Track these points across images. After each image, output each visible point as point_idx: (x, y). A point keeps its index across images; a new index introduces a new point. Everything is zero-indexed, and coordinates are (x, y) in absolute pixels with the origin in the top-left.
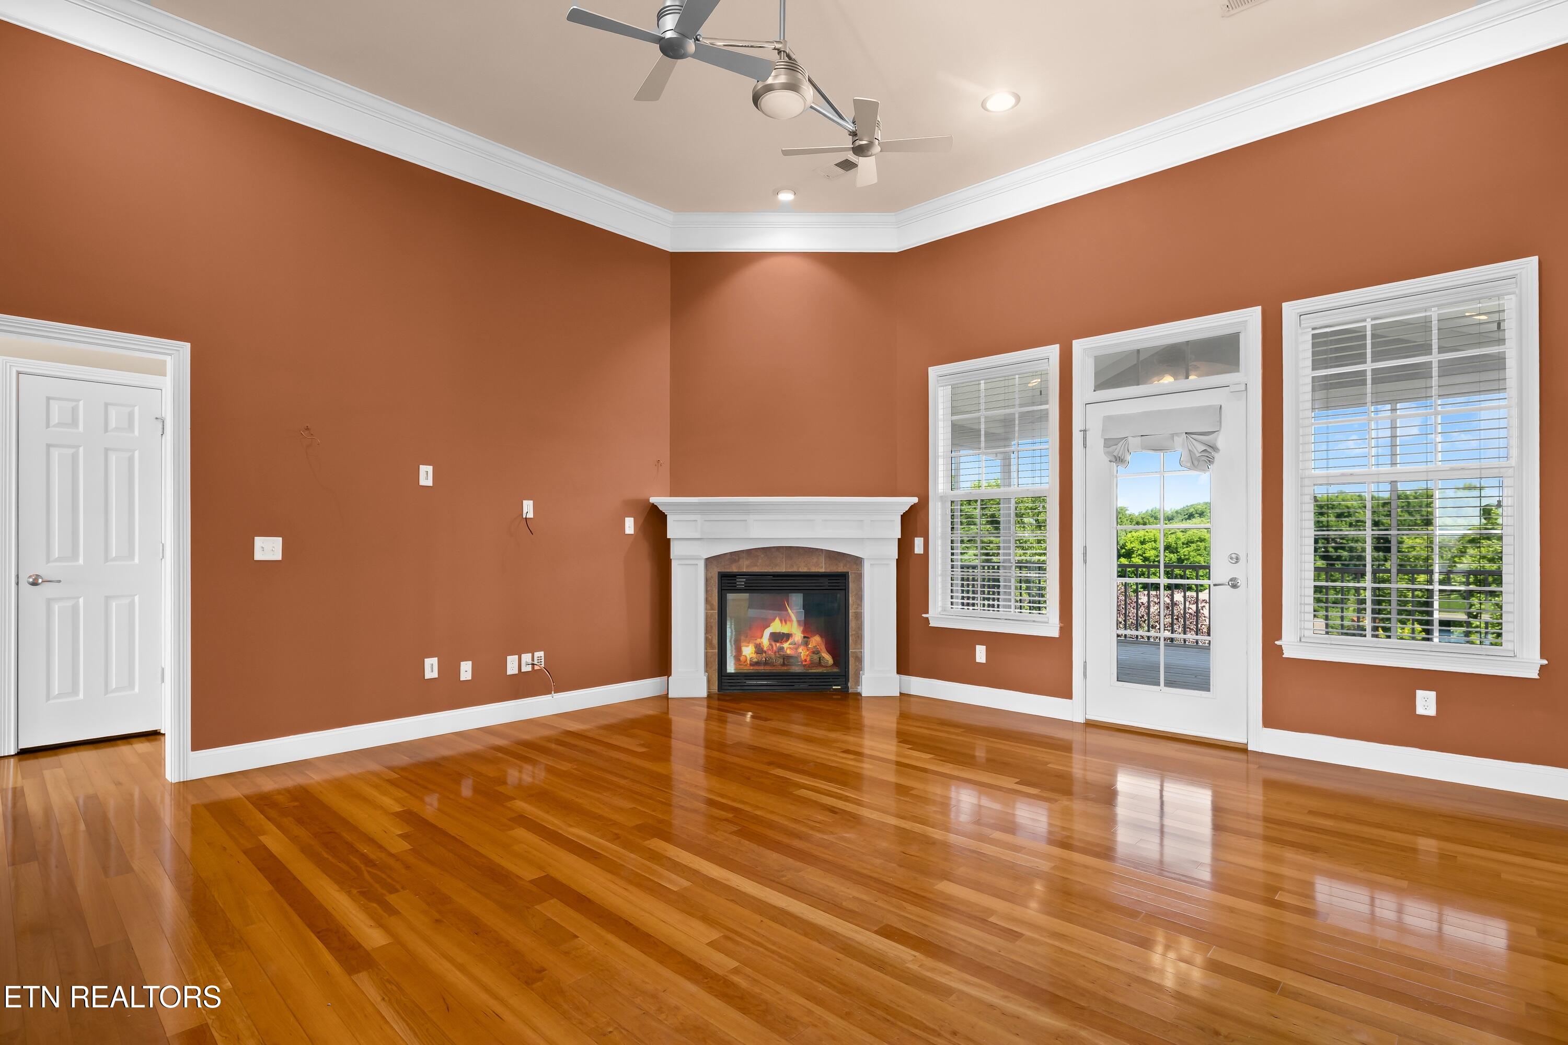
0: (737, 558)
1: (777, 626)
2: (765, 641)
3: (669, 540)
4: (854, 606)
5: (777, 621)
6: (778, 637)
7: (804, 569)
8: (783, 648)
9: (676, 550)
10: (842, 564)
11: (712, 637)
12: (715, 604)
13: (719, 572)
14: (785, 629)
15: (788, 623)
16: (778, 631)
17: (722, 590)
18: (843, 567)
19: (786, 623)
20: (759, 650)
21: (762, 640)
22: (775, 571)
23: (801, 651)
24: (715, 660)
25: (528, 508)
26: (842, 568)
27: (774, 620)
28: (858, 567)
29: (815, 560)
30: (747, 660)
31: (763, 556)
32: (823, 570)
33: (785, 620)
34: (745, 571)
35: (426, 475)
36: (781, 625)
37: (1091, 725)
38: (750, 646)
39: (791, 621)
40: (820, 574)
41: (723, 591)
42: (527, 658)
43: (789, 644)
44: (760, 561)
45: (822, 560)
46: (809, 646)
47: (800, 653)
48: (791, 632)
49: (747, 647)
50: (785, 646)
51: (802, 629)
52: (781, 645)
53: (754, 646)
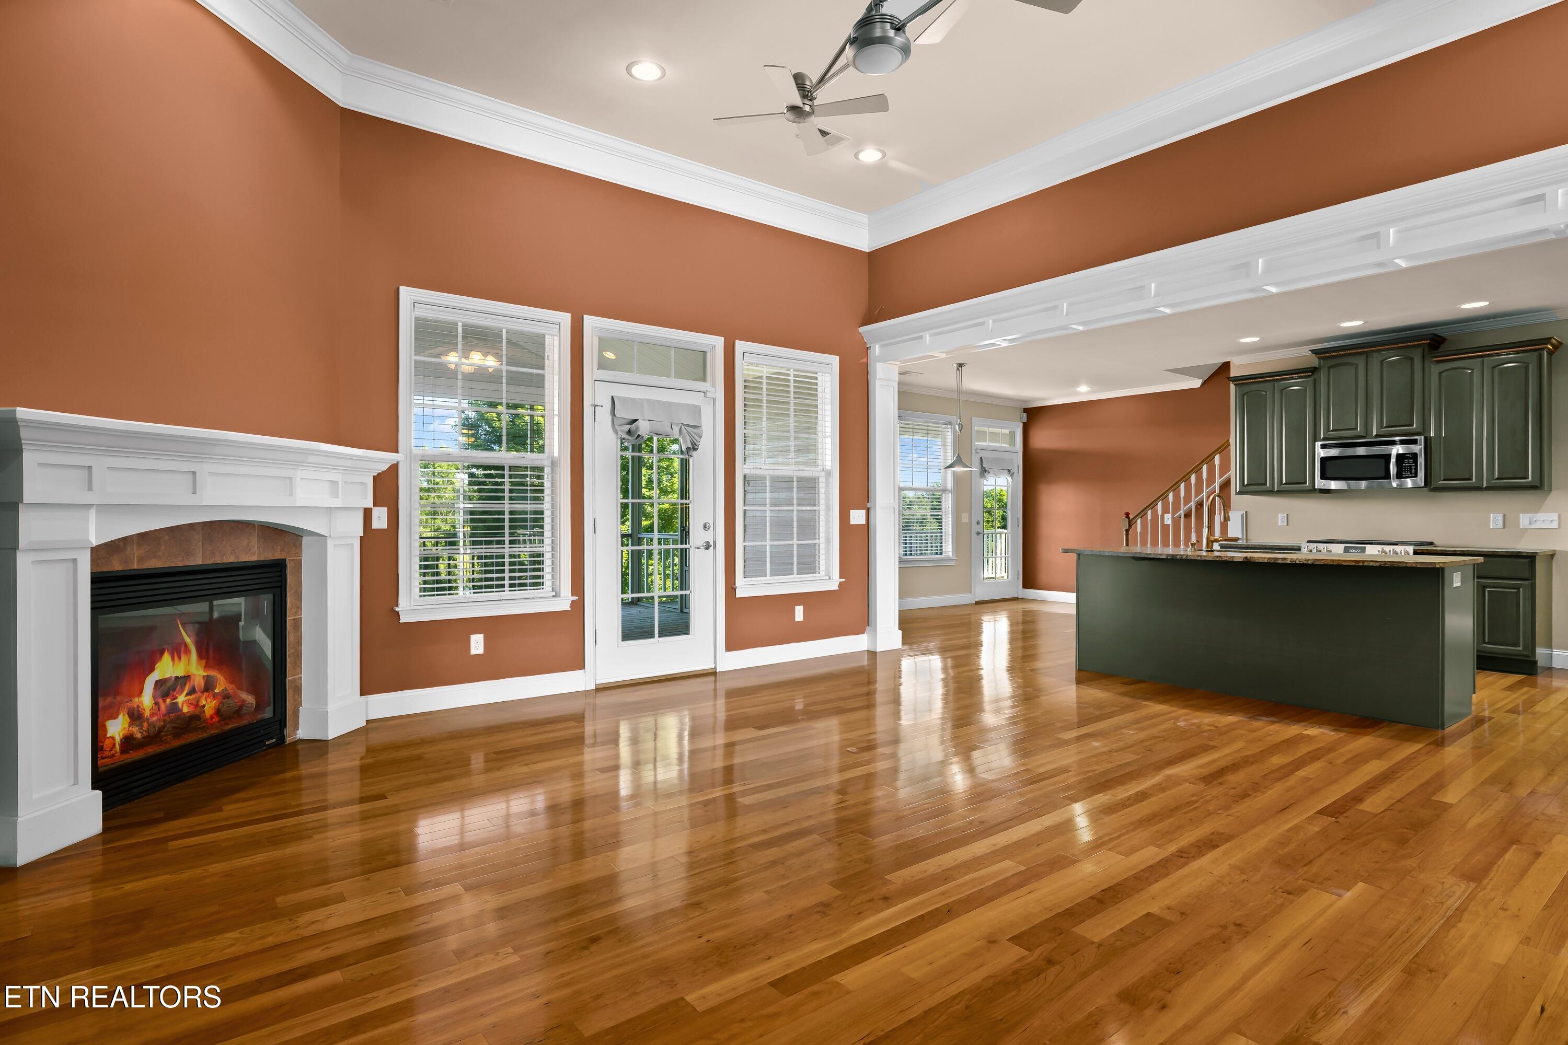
0: (122, 544)
1: (165, 668)
2: (147, 700)
4: (294, 610)
5: (165, 660)
6: (165, 688)
7: (230, 559)
10: (279, 547)
14: (179, 670)
15: (183, 657)
16: (167, 676)
18: (281, 551)
19: (180, 658)
20: (136, 716)
21: (141, 699)
22: (187, 564)
23: (204, 702)
26: (279, 552)
27: (160, 657)
28: (297, 551)
29: (245, 543)
30: (114, 745)
32: (255, 558)
33: (178, 652)
34: (136, 567)
36: (171, 664)
37: (601, 689)
38: (121, 716)
39: (187, 651)
40: (250, 564)
43: (187, 695)
45: (255, 541)
46: (217, 691)
47: (204, 706)
48: (188, 672)
49: (115, 719)
50: (181, 699)
51: (204, 662)
52: (174, 699)
53: (128, 714)
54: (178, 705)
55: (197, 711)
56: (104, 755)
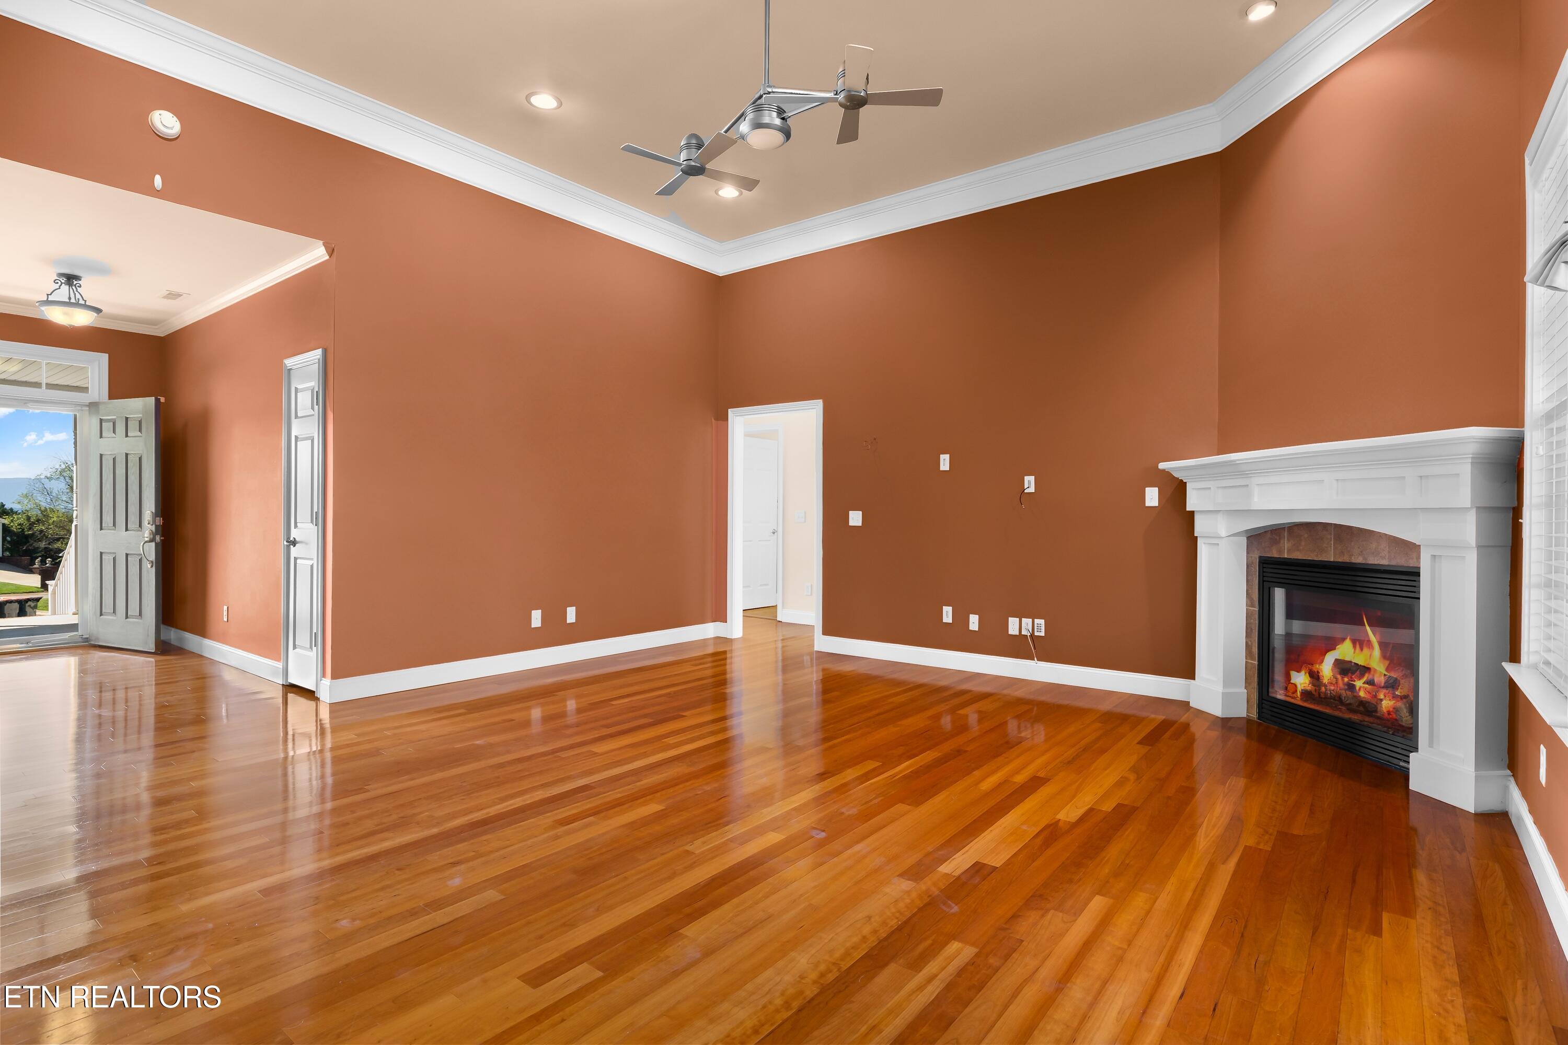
0: (1278, 538)
1: (1345, 651)
2: (1326, 669)
3: (1192, 513)
5: (1348, 644)
6: (1347, 668)
8: (1354, 686)
9: (1201, 526)
11: (1252, 644)
12: (1254, 599)
13: (1260, 557)
14: (1360, 659)
15: (1365, 649)
16: (1347, 659)
17: (1264, 581)
19: (1362, 649)
20: (1316, 679)
21: (1321, 667)
22: (1325, 560)
23: (1382, 696)
24: (1254, 675)
25: (1030, 483)
27: (1344, 640)
29: (1373, 545)
30: (1296, 691)
31: (1306, 536)
33: (1361, 643)
34: (1287, 556)
35: (945, 463)
36: (1353, 651)
38: (1304, 673)
39: (1371, 647)
40: (1385, 568)
41: (1265, 583)
42: (1027, 622)
43: (1364, 683)
44: (1303, 543)
45: (1385, 545)
46: (1397, 693)
47: (1381, 700)
48: (1368, 664)
49: (1298, 672)
50: (1359, 684)
51: (1387, 663)
52: (1352, 681)
53: (1309, 673)
54: (1355, 688)
55: (1374, 701)
56: (1288, 694)
